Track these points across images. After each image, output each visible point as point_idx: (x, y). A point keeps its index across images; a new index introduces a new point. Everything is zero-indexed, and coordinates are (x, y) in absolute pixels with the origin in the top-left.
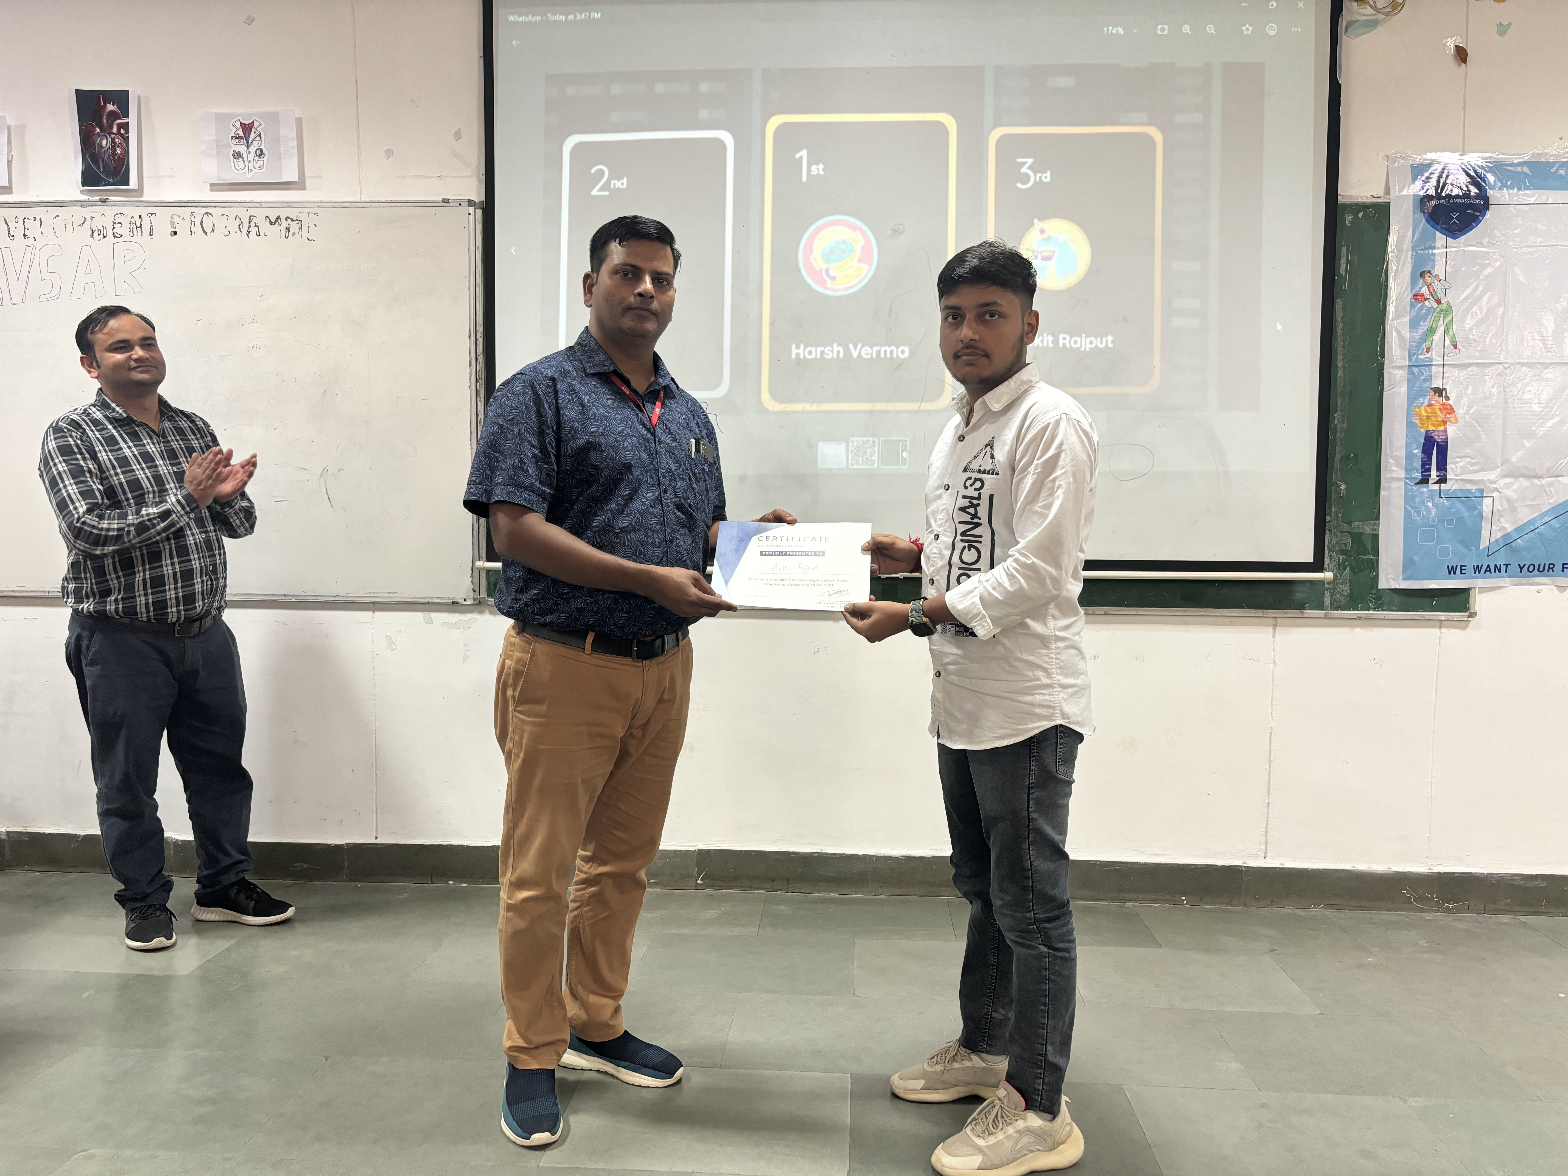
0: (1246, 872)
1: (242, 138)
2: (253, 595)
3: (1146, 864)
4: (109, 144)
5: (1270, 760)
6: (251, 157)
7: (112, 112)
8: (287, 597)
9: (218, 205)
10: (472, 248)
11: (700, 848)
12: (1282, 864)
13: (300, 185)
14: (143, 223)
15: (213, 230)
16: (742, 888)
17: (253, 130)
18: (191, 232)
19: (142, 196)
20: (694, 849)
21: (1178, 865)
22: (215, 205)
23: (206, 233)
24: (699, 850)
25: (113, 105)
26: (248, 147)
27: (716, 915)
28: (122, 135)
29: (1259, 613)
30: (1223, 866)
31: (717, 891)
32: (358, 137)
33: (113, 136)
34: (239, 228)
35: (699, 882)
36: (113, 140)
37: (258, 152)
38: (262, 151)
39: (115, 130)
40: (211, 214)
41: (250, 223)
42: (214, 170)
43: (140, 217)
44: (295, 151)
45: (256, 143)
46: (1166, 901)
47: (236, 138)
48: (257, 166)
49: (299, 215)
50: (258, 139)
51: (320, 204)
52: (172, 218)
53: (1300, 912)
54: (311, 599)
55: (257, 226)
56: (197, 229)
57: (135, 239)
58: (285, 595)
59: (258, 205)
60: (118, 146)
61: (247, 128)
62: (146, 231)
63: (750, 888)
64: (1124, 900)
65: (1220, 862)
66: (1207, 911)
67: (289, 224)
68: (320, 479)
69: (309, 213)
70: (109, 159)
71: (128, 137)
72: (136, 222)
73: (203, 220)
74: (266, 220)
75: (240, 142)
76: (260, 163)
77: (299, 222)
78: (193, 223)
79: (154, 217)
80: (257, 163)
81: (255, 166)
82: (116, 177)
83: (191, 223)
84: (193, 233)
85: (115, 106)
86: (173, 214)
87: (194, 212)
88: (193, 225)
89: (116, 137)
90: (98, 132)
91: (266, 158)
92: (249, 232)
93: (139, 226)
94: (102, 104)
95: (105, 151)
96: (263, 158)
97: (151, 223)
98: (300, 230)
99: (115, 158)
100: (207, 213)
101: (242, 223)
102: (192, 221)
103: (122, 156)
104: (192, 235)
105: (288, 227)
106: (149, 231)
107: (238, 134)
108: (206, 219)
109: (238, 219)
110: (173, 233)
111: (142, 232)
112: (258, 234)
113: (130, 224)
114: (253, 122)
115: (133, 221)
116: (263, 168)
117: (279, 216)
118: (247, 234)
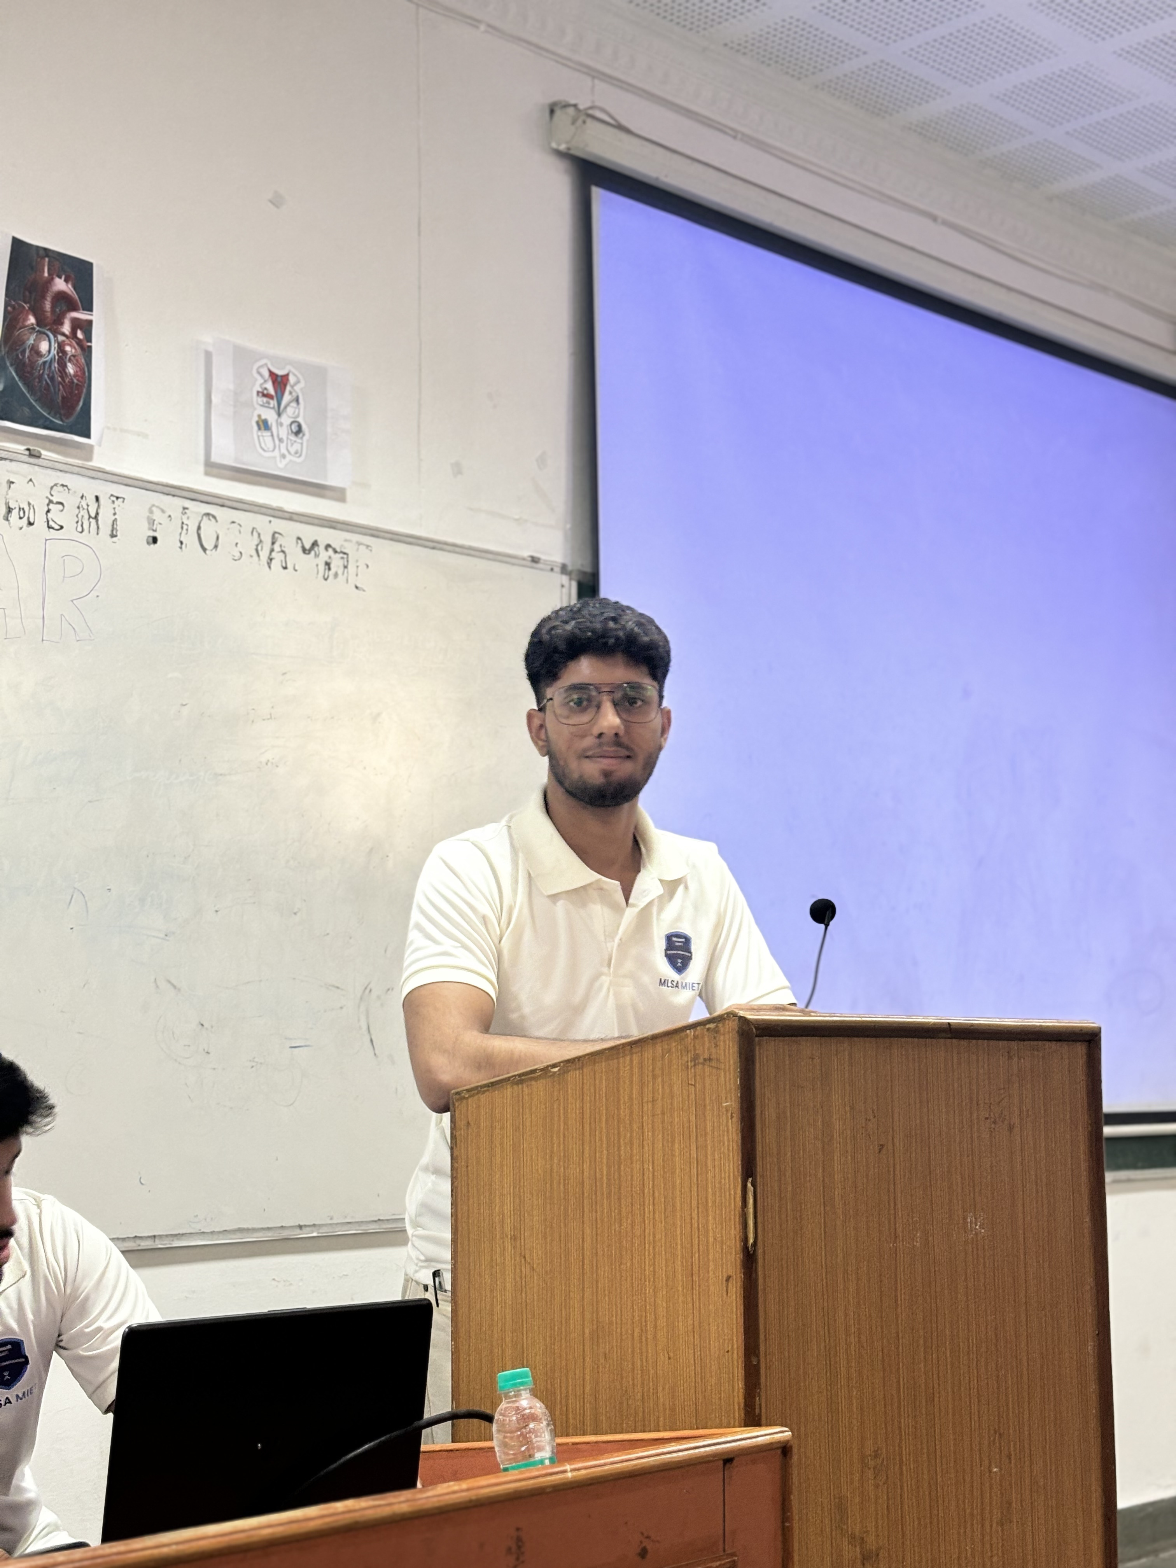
1: (271, 397)
2: (254, 1230)
4: (54, 352)
6: (284, 432)
7: (61, 297)
8: (305, 1230)
9: (227, 503)
14: (101, 512)
15: (216, 547)
17: (288, 388)
18: (181, 543)
19: (89, 458)
22: (223, 502)
23: (204, 550)
25: (66, 281)
26: (279, 415)
28: (79, 342)
33: (61, 338)
34: (257, 550)
36: (61, 347)
37: (294, 428)
38: (300, 426)
39: (66, 328)
40: (214, 517)
41: (273, 543)
42: (227, 442)
43: (97, 498)
45: (290, 410)
47: (264, 395)
48: (292, 450)
49: (346, 544)
50: (294, 404)
51: (376, 532)
52: (151, 512)
55: (283, 552)
56: (191, 539)
57: (82, 538)
58: (300, 1227)
59: (288, 516)
60: (70, 360)
61: (280, 382)
62: (106, 529)
67: (330, 557)
68: (359, 1007)
69: (359, 544)
70: (52, 379)
71: (90, 347)
72: (88, 506)
73: (202, 525)
74: (297, 543)
75: (269, 403)
76: (297, 447)
77: (345, 556)
78: (185, 527)
79: (121, 504)
80: (292, 445)
81: (289, 448)
82: (67, 418)
83: (182, 528)
84: (184, 546)
85: (70, 286)
86: (153, 505)
87: (187, 509)
88: (184, 531)
89: (67, 341)
90: (32, 324)
91: (305, 438)
92: (271, 560)
93: (93, 515)
94: (46, 274)
95: (45, 363)
96: (302, 438)
97: (115, 514)
98: (346, 570)
99: (64, 382)
100: (208, 514)
101: (261, 541)
102: (183, 523)
103: (78, 380)
104: (181, 548)
105: (329, 561)
106: (110, 528)
107: (266, 389)
108: (206, 525)
109: (255, 533)
110: (151, 540)
111: (98, 528)
112: (284, 565)
113: (78, 508)
114: (287, 375)
115: (84, 503)
116: (300, 456)
117: (316, 541)
118: (268, 563)
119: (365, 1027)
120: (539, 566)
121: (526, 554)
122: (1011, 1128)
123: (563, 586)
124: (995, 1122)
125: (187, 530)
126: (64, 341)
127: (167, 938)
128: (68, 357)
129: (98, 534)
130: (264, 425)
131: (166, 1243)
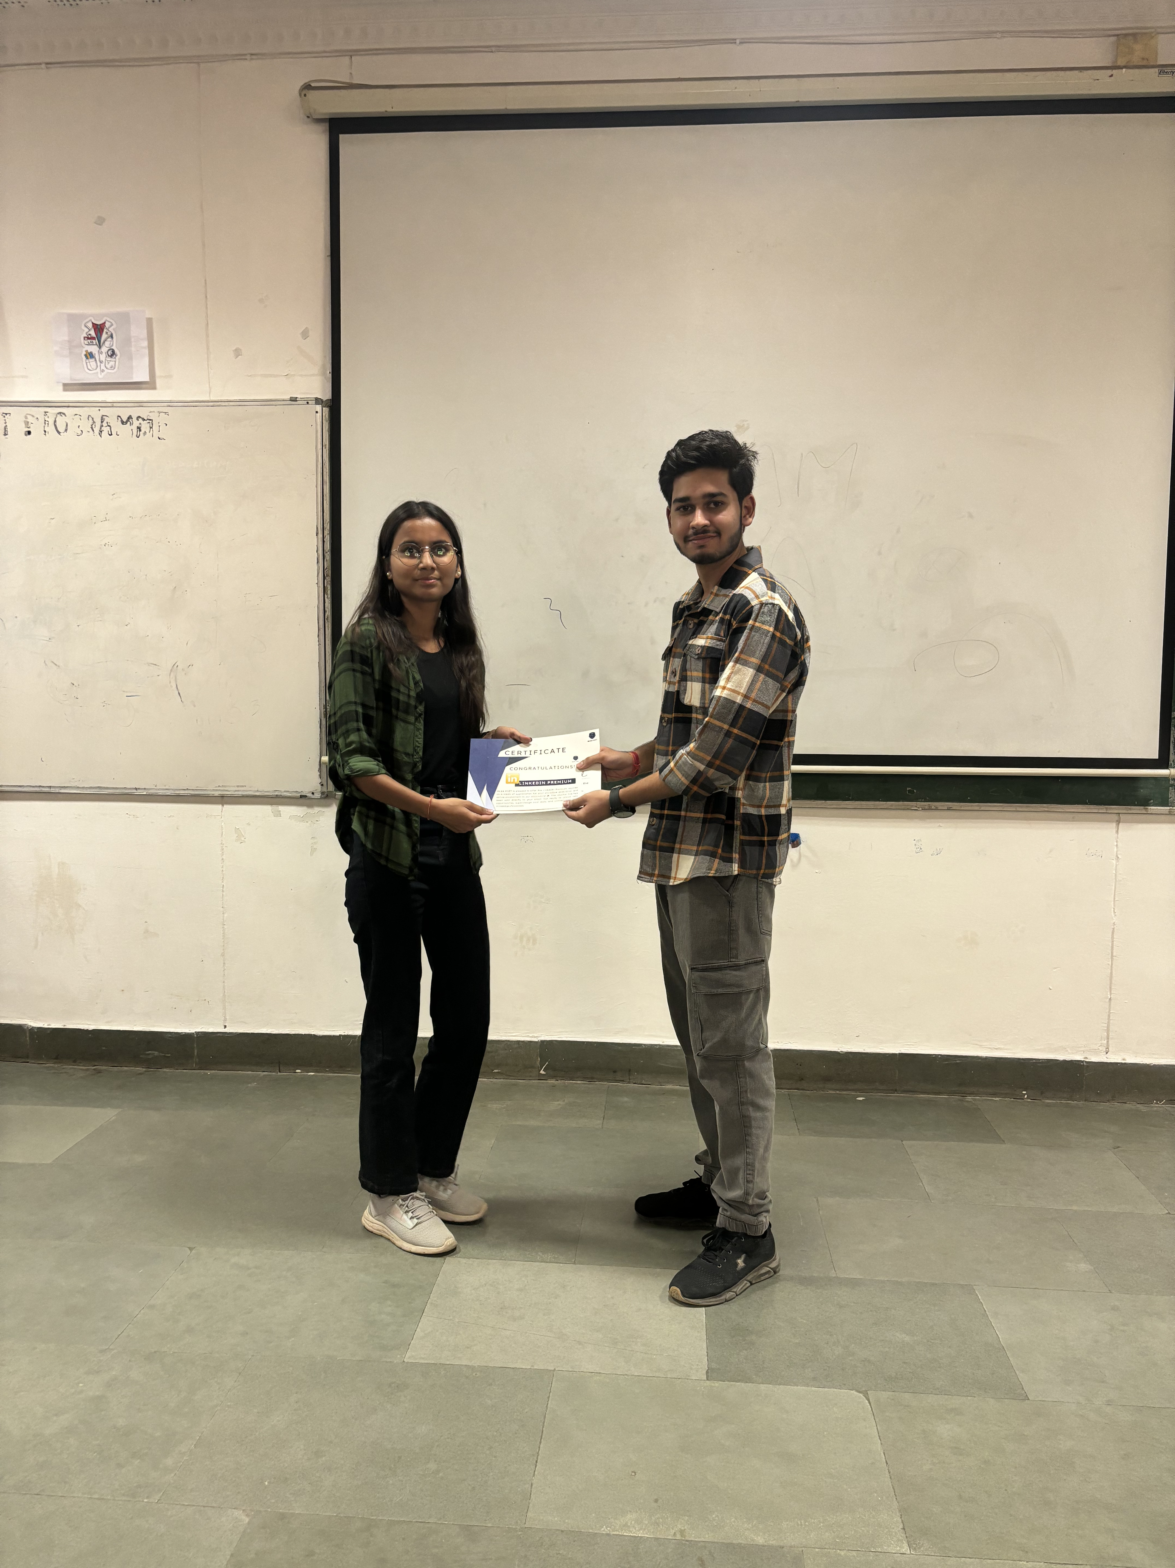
0: (1088, 1066)
1: (93, 338)
2: (107, 788)
3: (986, 1058)
5: (1112, 956)
6: (103, 357)
8: (139, 791)
9: (71, 404)
10: (320, 446)
11: (543, 1038)
12: (1124, 1060)
13: (150, 385)
15: (66, 430)
16: (584, 1078)
17: (105, 330)
18: (45, 431)
20: (537, 1040)
21: (1019, 1059)
22: (68, 405)
23: (59, 433)
24: (542, 1042)
26: (100, 347)
27: (560, 1106)
29: (1102, 809)
30: (1065, 1061)
31: (559, 1081)
32: (207, 336)
34: (92, 428)
35: (542, 1072)
37: (110, 353)
38: (113, 351)
40: (64, 414)
41: (102, 422)
42: (65, 370)
44: (147, 351)
45: (107, 343)
46: (1006, 1095)
47: (88, 338)
48: (108, 366)
49: (150, 414)
50: (110, 339)
51: (170, 404)
52: (26, 418)
53: (1142, 1108)
54: (161, 792)
55: (109, 426)
56: (51, 429)
58: (136, 789)
59: (110, 405)
61: (99, 329)
62: (2, 431)
63: (591, 1079)
64: (964, 1094)
65: (1061, 1057)
66: (1048, 1105)
67: (140, 424)
68: (170, 674)
69: (159, 412)
73: (57, 420)
74: (118, 419)
75: (93, 342)
76: (112, 363)
77: (151, 421)
78: (47, 422)
79: (9, 417)
80: (108, 363)
81: (107, 365)
83: (45, 423)
84: (47, 433)
86: (28, 414)
87: (47, 412)
88: (47, 425)
91: (117, 358)
92: (101, 432)
96: (115, 358)
98: (152, 429)
100: (60, 413)
101: (94, 422)
102: (45, 421)
104: (45, 434)
105: (139, 426)
106: (4, 431)
107: (90, 334)
108: (59, 418)
109: (90, 418)
110: (27, 433)
112: (110, 433)
114: (105, 323)
116: (114, 368)
117: (130, 416)
118: (99, 434)
119: (176, 686)
120: (298, 403)
121: (288, 397)
123: (316, 413)
125: (48, 424)
127: (49, 640)
130: (90, 355)
131: (57, 790)
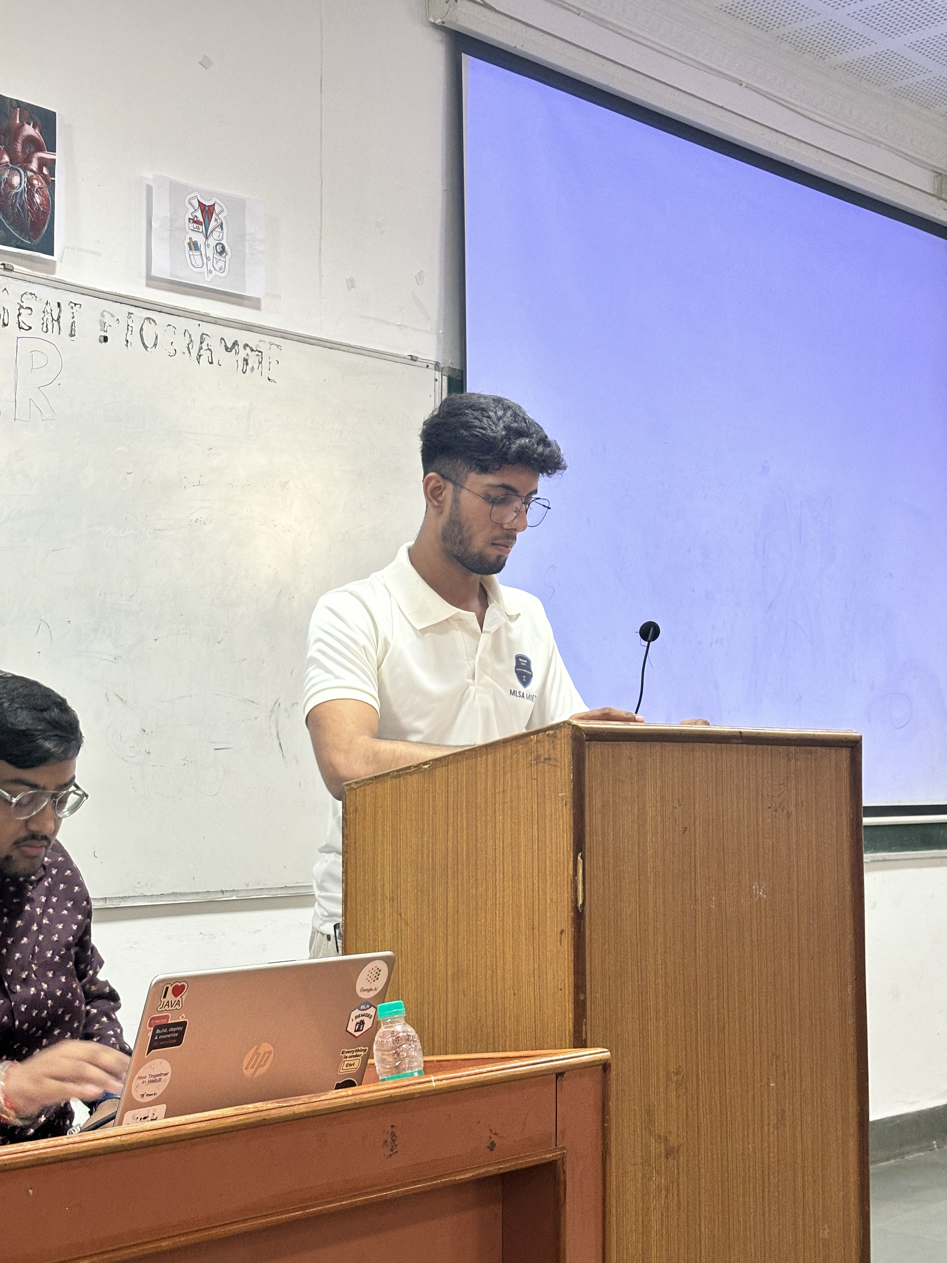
1: (200, 223)
2: (185, 894)
4: (24, 185)
6: (210, 252)
7: (30, 139)
8: (226, 894)
9: (164, 309)
13: (256, 303)
14: (61, 315)
15: (155, 345)
17: (214, 216)
18: (127, 341)
19: (53, 272)
22: (161, 309)
23: (146, 347)
25: (34, 127)
26: (207, 238)
28: (45, 177)
33: (30, 174)
34: (188, 348)
36: (30, 181)
37: (219, 248)
38: (223, 247)
39: (34, 166)
40: (154, 321)
41: (201, 343)
43: (59, 305)
44: (263, 258)
45: (216, 235)
47: (194, 222)
48: (217, 268)
49: (260, 344)
50: (219, 229)
51: (285, 334)
52: (103, 316)
54: (254, 895)
55: (209, 350)
56: (135, 339)
57: (48, 336)
58: (223, 892)
59: (214, 320)
60: (37, 192)
61: (207, 211)
62: (66, 330)
67: (247, 355)
68: (270, 717)
69: (271, 344)
70: (22, 207)
71: (54, 181)
72: (52, 311)
73: (144, 327)
74: (221, 342)
75: (199, 228)
76: (221, 264)
77: (260, 354)
78: (130, 329)
79: (78, 309)
80: (217, 262)
81: (215, 265)
82: (35, 239)
83: (128, 329)
84: (129, 344)
85: (37, 131)
86: (104, 311)
87: (132, 314)
88: (130, 332)
89: (35, 177)
90: (7, 162)
91: (228, 257)
92: (200, 356)
93: (56, 318)
94: (18, 122)
95: (17, 193)
96: (225, 257)
97: (73, 318)
98: (260, 365)
99: (33, 210)
100: (149, 318)
101: (191, 341)
102: (128, 325)
103: (43, 208)
105: (246, 358)
106: (70, 329)
107: (196, 216)
108: (148, 327)
109: (187, 334)
110: (102, 339)
111: (60, 329)
112: (210, 361)
113: (44, 312)
114: (213, 206)
115: (48, 308)
116: (224, 272)
117: (236, 341)
118: (197, 359)
119: (275, 734)
120: (417, 363)
121: (406, 354)
122: (789, 815)
123: (436, 380)
124: (776, 811)
125: (132, 331)
126: (32, 176)
127: (116, 661)
128: (35, 189)
129: (59, 333)
130: (194, 246)
131: (115, 904)
